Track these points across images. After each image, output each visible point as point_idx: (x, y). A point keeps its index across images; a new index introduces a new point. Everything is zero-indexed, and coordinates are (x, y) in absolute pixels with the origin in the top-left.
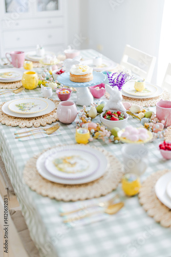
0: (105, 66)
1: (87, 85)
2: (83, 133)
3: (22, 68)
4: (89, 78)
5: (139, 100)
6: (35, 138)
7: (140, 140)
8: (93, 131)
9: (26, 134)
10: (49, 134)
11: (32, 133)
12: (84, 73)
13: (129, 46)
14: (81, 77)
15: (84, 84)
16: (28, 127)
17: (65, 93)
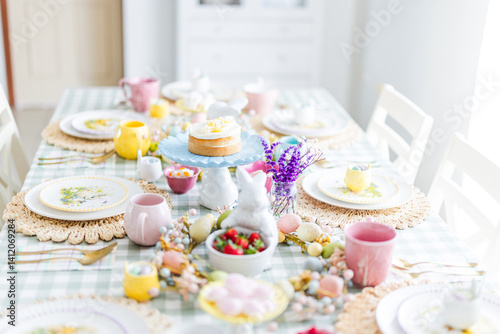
0: (321, 126)
1: (223, 164)
2: (140, 273)
3: (148, 113)
4: (225, 149)
5: (346, 211)
6: (48, 268)
7: (243, 315)
8: (166, 272)
9: (38, 257)
10: (84, 264)
11: (52, 256)
12: (214, 136)
13: (389, 88)
14: (207, 144)
15: (217, 161)
16: (55, 242)
17: (182, 176)
